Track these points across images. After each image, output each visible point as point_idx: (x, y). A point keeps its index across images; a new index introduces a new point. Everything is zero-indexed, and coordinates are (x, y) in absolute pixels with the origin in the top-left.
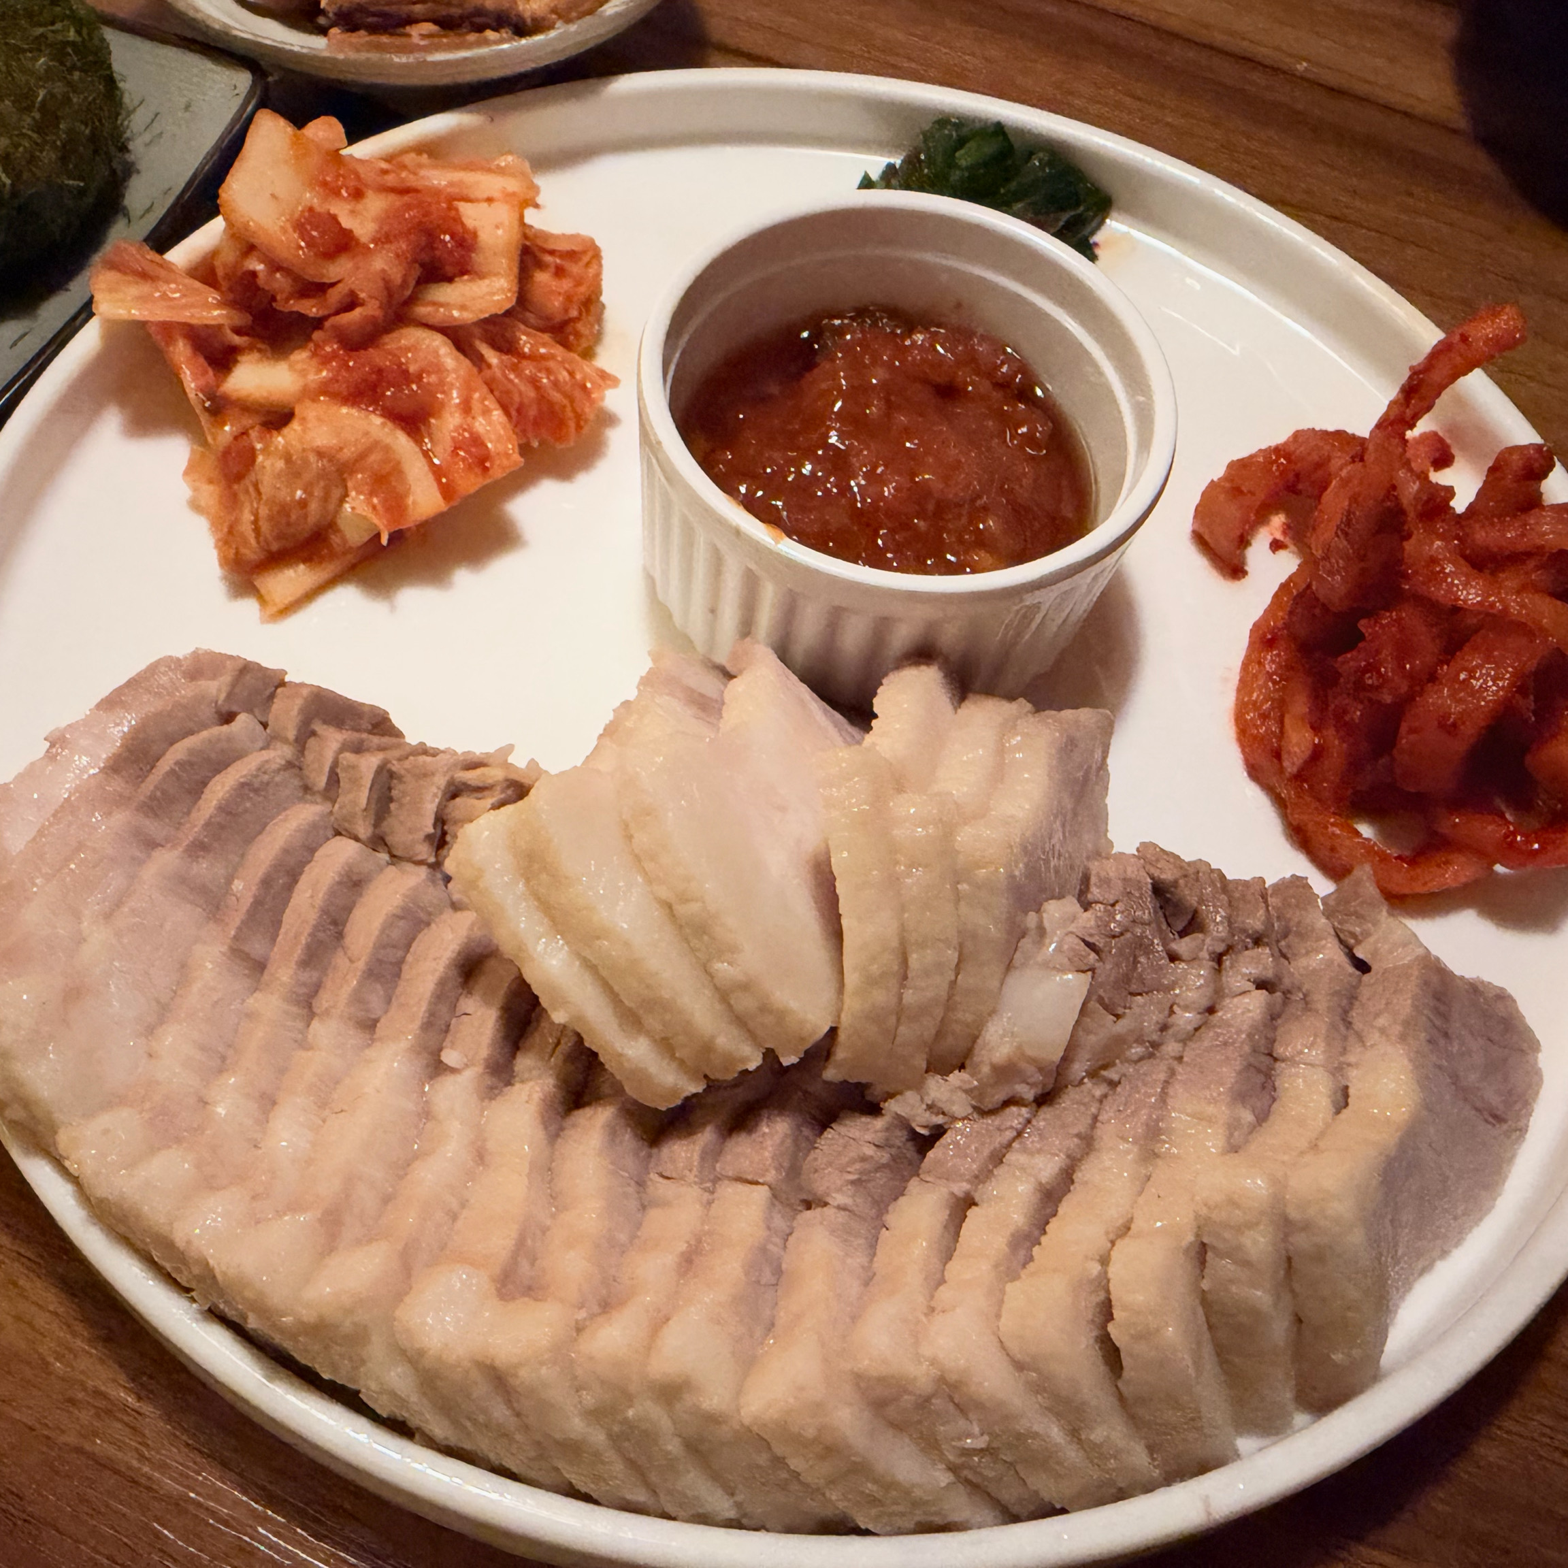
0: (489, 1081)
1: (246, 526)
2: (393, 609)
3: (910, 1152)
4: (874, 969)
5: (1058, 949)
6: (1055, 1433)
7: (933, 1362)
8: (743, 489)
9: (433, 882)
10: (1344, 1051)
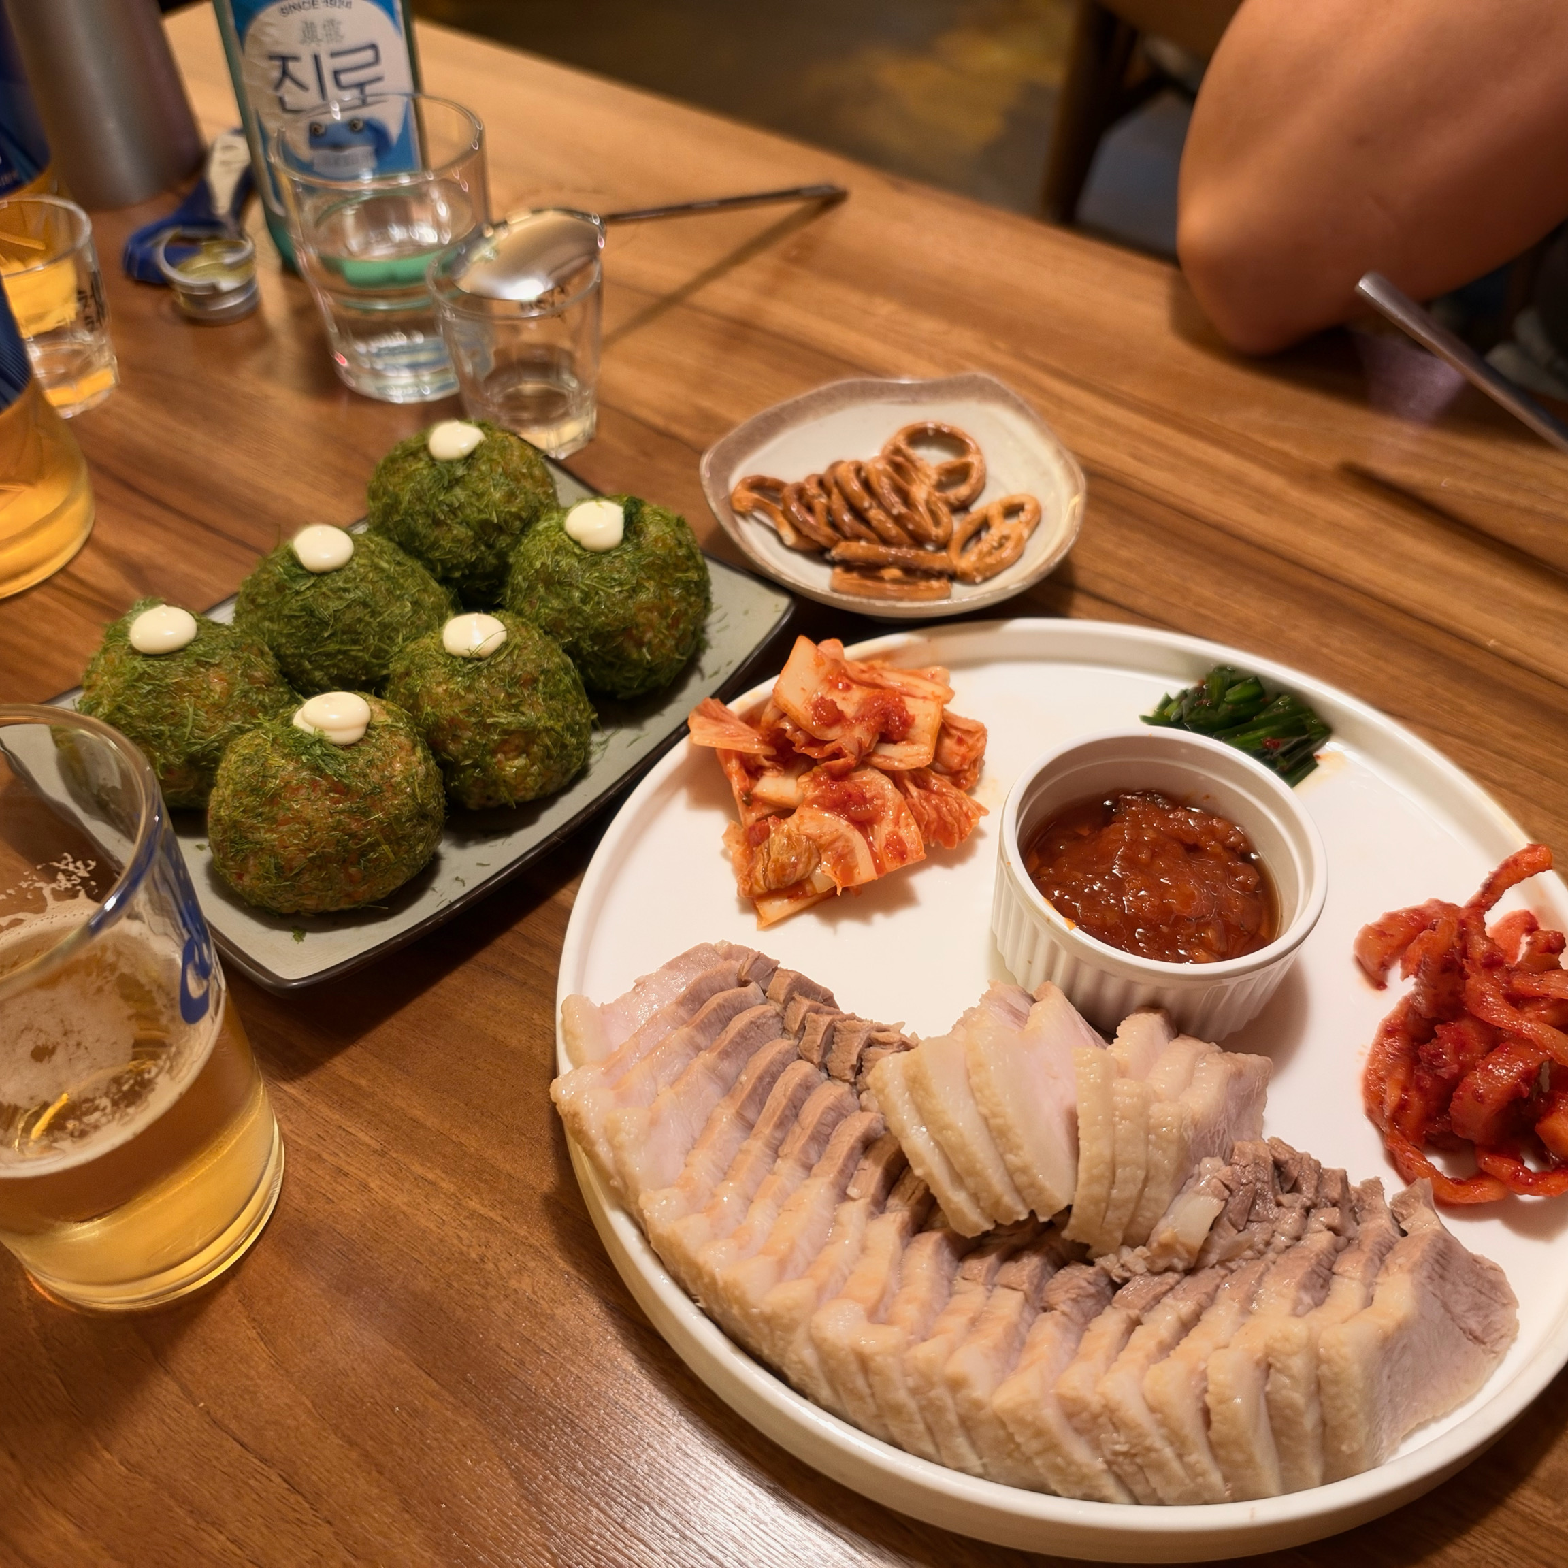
0: (872, 1208)
1: (759, 872)
2: (835, 932)
3: (1108, 1292)
4: (1095, 1172)
5: (1208, 1183)
6: (1168, 1452)
7: (1103, 1395)
8: (1056, 893)
9: (852, 1093)
10: (1376, 1276)
